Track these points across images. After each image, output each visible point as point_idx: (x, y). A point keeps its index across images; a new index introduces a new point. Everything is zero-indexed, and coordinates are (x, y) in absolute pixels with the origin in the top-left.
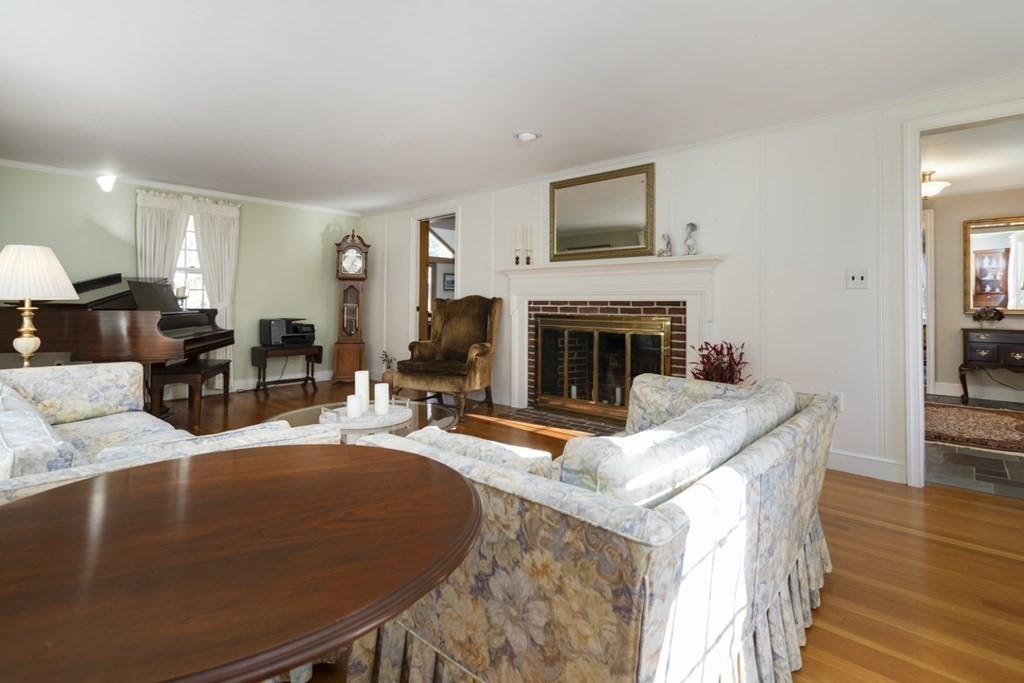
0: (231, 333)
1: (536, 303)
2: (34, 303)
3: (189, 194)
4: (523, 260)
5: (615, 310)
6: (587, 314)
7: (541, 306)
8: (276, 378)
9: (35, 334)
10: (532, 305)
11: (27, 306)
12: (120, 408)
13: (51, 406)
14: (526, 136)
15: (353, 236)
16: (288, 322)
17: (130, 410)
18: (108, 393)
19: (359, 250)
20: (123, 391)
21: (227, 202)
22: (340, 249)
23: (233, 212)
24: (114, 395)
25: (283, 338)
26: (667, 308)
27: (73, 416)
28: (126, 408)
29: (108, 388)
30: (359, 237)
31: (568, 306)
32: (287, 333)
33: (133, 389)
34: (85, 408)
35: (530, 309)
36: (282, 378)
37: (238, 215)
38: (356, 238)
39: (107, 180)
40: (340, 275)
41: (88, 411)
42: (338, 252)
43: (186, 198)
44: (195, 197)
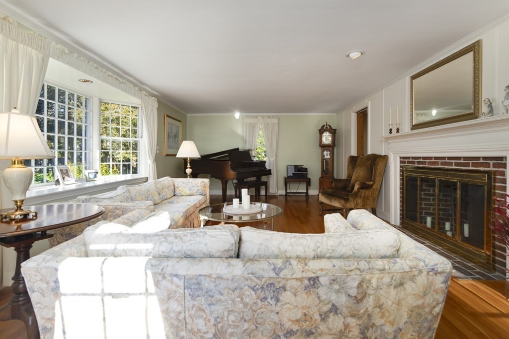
0: (270, 170)
1: (404, 158)
2: (190, 158)
3: (260, 116)
4: (394, 131)
5: (451, 164)
6: (433, 167)
7: (407, 160)
8: (295, 191)
9: (190, 168)
10: (402, 160)
11: (188, 160)
12: (197, 194)
13: (180, 190)
14: (355, 55)
15: (327, 125)
16: (296, 167)
17: (200, 195)
18: (194, 188)
19: (330, 132)
20: (198, 188)
21: (273, 117)
22: (321, 131)
23: (276, 121)
24: (196, 189)
25: (293, 173)
26: (491, 162)
27: (185, 194)
28: (199, 194)
29: (194, 186)
30: (329, 126)
31: (421, 160)
32: (295, 171)
33: (201, 188)
34: (188, 192)
35: (401, 162)
36: (298, 191)
37: (278, 122)
38: (328, 126)
39: (237, 115)
40: (321, 145)
41: (189, 194)
42: (320, 133)
43: (259, 117)
44: (262, 117)
